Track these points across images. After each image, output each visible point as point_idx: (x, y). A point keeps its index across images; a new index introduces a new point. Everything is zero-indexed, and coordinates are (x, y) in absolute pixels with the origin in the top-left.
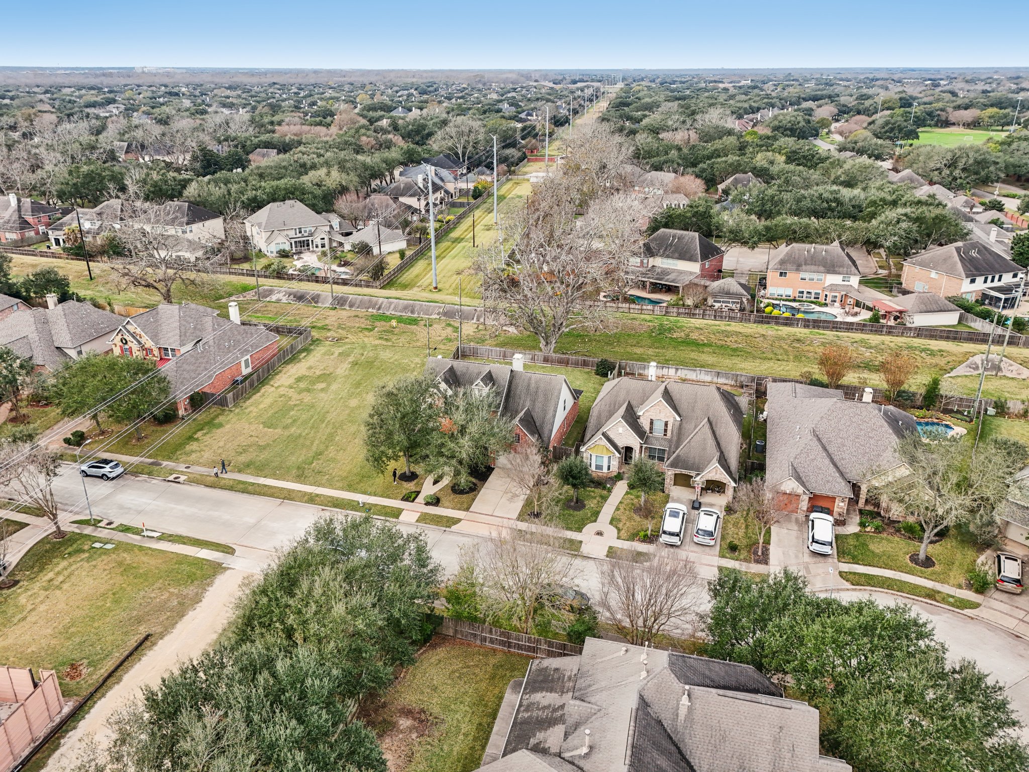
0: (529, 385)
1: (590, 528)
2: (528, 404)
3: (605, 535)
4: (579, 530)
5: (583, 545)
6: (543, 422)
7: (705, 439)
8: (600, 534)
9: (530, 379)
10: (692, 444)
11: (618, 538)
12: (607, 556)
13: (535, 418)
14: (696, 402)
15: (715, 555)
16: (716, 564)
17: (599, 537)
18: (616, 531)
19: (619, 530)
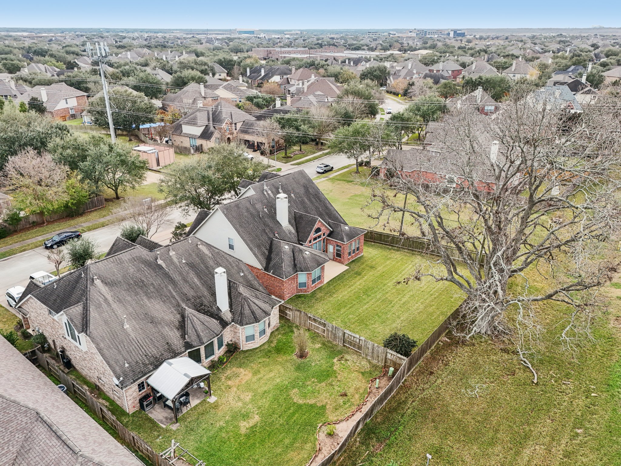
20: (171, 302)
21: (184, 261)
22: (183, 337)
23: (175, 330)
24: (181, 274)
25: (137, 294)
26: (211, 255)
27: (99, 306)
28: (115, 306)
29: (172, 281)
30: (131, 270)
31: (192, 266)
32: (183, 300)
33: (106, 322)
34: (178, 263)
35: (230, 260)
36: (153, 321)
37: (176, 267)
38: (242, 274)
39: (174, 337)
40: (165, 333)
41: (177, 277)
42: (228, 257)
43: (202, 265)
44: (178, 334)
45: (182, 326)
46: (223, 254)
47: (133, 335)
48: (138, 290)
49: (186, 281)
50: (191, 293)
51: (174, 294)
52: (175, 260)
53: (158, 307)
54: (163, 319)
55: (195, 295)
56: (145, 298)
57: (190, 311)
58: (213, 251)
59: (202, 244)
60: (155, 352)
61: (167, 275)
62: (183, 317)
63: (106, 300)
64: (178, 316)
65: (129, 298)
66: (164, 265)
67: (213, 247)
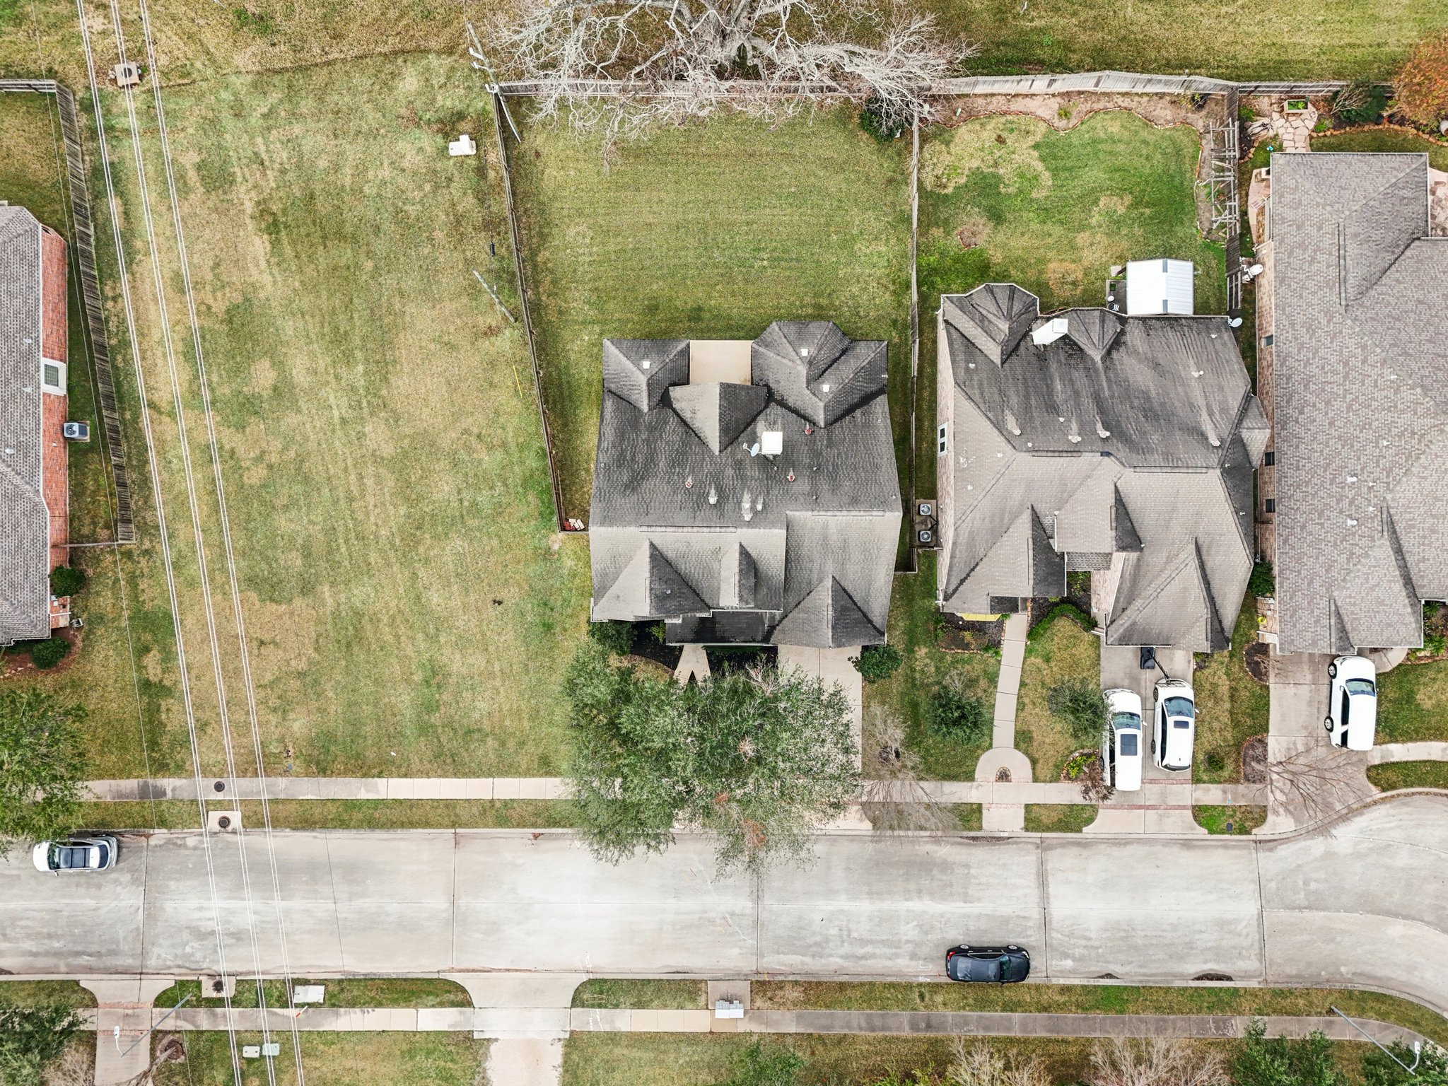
0: (825, 538)
1: (986, 765)
2: (830, 569)
3: (1013, 776)
5: (985, 812)
6: (868, 594)
7: (1185, 589)
8: (1004, 776)
9: (825, 526)
10: (1161, 600)
11: (1036, 780)
12: (1027, 829)
13: (850, 589)
14: (1174, 509)
15: (1185, 782)
16: (1189, 803)
17: (1003, 785)
18: (1028, 762)
19: (1034, 762)
20: (1117, 375)
21: (1062, 420)
22: (1122, 333)
23: (1129, 344)
24: (1078, 405)
25: (1163, 405)
26: (1007, 412)
27: (1224, 410)
28: (1201, 402)
29: (1098, 401)
30: (1156, 438)
31: (1052, 408)
32: (1096, 370)
33: (1221, 389)
34: (1074, 421)
35: (977, 391)
36: (1156, 365)
37: (1080, 416)
38: (972, 366)
39: (1135, 336)
40: (1146, 346)
41: (1088, 403)
42: (977, 398)
43: (1033, 402)
44: (1128, 338)
45: (1117, 343)
46: (982, 406)
47: (1191, 362)
48: (1157, 407)
49: (1077, 393)
50: (1079, 375)
51: (1105, 384)
52: (1074, 426)
53: (1140, 379)
54: (1140, 361)
55: (1073, 371)
56: (1153, 393)
57: (1096, 355)
58: (996, 416)
59: (1010, 433)
60: (1170, 334)
61: (1102, 411)
62: (1109, 353)
63: (1211, 414)
64: (1115, 355)
65: (1177, 404)
66: (1099, 425)
67: (992, 422)
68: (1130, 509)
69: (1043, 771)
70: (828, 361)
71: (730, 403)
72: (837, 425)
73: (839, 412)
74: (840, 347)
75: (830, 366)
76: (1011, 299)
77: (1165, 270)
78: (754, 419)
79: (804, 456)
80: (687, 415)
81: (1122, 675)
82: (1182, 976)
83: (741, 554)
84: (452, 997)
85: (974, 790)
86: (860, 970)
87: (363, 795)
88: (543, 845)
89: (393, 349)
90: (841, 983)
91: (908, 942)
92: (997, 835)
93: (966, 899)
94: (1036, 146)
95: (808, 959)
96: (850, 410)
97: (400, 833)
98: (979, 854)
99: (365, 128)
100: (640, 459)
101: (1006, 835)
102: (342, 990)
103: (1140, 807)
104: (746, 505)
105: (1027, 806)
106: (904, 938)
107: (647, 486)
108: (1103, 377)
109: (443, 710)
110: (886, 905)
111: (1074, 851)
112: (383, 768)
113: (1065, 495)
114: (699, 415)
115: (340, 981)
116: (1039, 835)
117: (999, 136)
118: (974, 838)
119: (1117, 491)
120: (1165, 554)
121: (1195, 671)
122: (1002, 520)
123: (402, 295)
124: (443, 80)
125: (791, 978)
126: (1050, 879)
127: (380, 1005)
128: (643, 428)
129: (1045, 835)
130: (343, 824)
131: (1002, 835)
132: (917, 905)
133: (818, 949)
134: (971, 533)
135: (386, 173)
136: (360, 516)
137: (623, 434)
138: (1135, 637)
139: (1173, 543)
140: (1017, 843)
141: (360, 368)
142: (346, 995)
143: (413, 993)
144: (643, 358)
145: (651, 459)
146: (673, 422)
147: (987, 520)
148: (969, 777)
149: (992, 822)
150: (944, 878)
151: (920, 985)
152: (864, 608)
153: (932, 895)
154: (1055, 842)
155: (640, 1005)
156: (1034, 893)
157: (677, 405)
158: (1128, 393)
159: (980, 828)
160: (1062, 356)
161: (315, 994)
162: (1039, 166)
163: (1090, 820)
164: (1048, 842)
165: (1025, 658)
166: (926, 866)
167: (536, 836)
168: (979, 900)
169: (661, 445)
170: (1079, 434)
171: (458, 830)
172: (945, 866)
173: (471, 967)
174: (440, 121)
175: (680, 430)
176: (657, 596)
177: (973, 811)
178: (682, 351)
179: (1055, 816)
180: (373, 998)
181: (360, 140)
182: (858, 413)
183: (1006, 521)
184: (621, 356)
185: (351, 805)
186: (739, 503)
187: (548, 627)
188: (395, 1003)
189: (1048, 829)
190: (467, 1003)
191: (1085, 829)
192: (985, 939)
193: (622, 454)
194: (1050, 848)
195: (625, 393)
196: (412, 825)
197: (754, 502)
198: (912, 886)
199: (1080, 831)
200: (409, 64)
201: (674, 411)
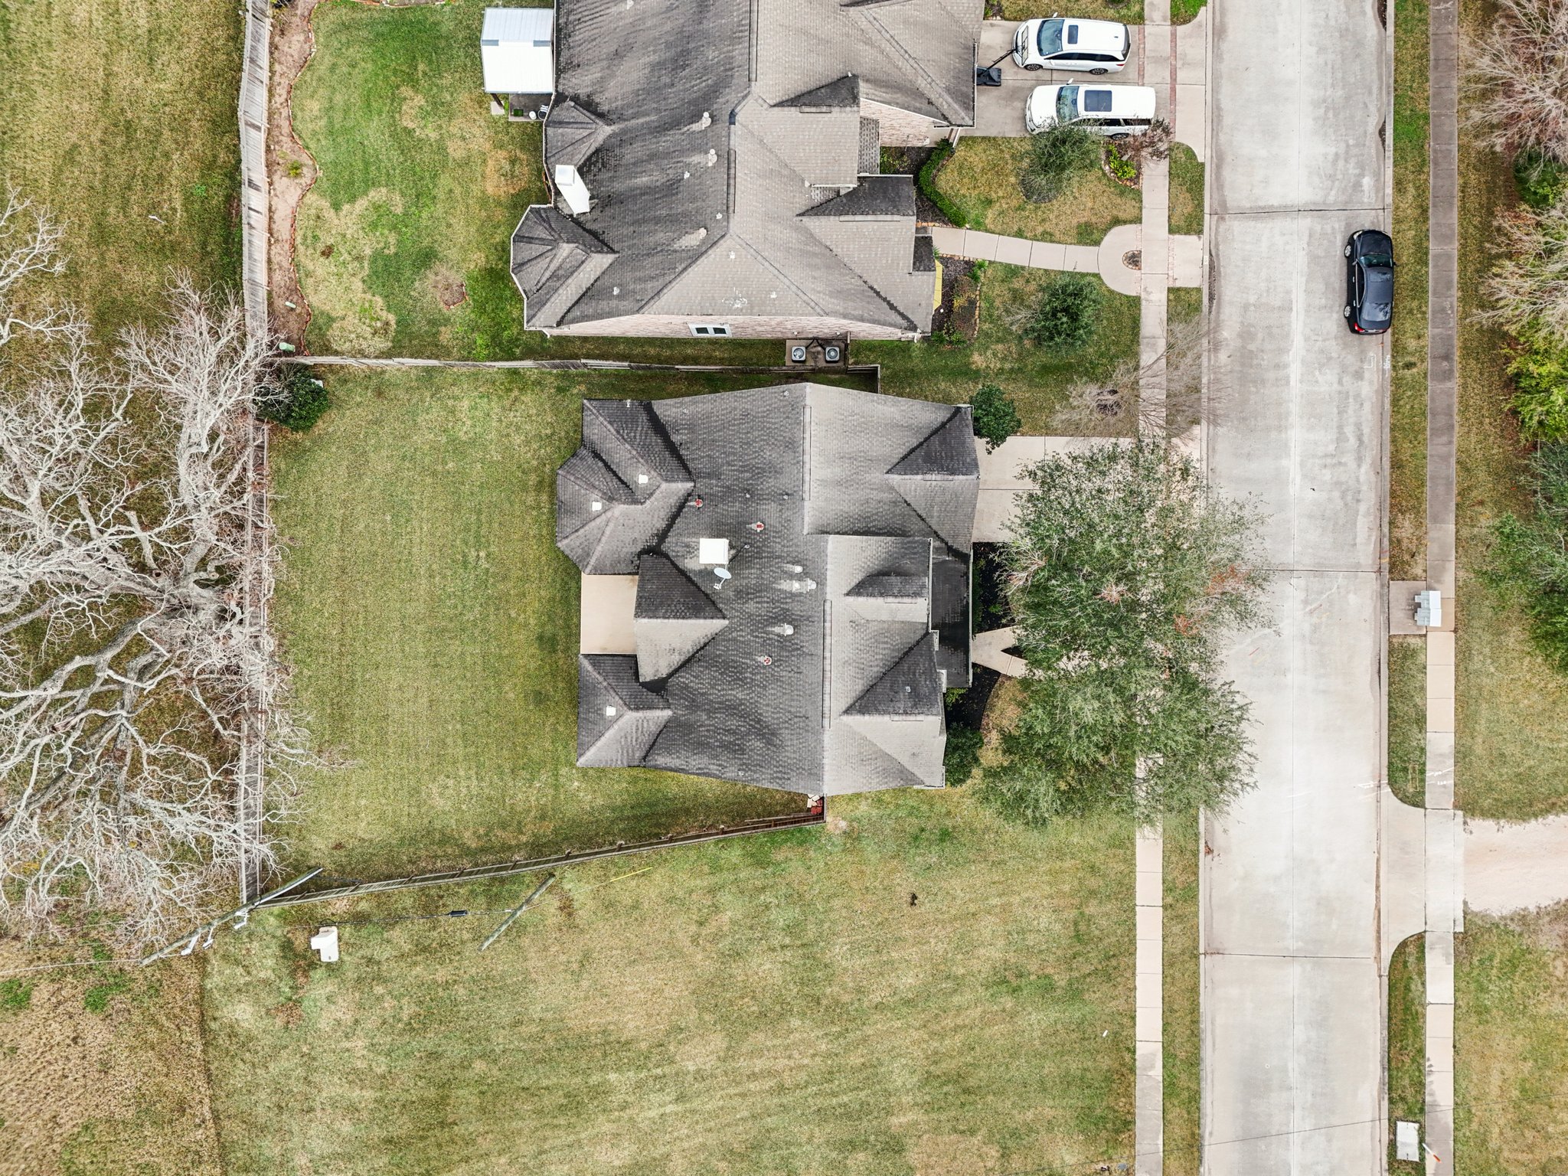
0: (839, 483)
1: (1120, 281)
2: (877, 476)
3: (1133, 248)
4: (1134, 303)
5: (1178, 284)
6: (909, 427)
8: (1134, 260)
9: (824, 483)
10: (919, 54)
11: (1138, 220)
12: (1200, 232)
13: (902, 451)
14: (804, 32)
15: (1142, 33)
16: (1167, 29)
17: (1144, 260)
18: (1117, 230)
19: (1117, 222)
20: (629, 106)
21: (687, 175)
22: (575, 99)
23: (590, 89)
24: (667, 155)
25: (668, 45)
26: (676, 246)
29: (662, 129)
30: (711, 53)
31: (672, 188)
32: (624, 132)
34: (688, 160)
35: (649, 285)
36: (617, 55)
37: (683, 152)
38: (616, 291)
39: (580, 83)
40: (593, 69)
41: (665, 142)
42: (658, 284)
43: (664, 212)
44: (583, 92)
45: (588, 105)
46: (668, 279)
47: (614, 10)
48: (671, 54)
49: (653, 157)
50: (631, 153)
51: (641, 120)
52: (696, 159)
53: (634, 76)
54: (613, 76)
55: (624, 162)
56: (654, 58)
57: (604, 131)
58: (681, 260)
59: (703, 242)
60: (577, 37)
61: (675, 123)
62: (601, 116)
64: (604, 108)
65: (668, 27)
66: (695, 127)
67: (689, 265)
68: (804, 89)
69: (1127, 209)
70: (609, 476)
71: (661, 604)
72: (690, 465)
73: (674, 463)
74: (590, 460)
75: (615, 474)
76: (530, 240)
77: (495, 43)
78: (683, 573)
79: (732, 509)
80: (677, 659)
81: (1008, 110)
82: (1382, 42)
83: (859, 594)
84: (1411, 960)
85: (1153, 297)
86: (1375, 442)
87: (1157, 1072)
88: (1219, 841)
89: (588, 1035)
90: (1392, 467)
91: (1340, 382)
92: (1207, 269)
93: (1287, 308)
94: (336, 206)
95: (1363, 508)
96: (673, 449)
97: (1205, 1024)
98: (1229, 291)
99: (300, 1072)
100: (733, 723)
101: (1207, 258)
102: (1403, 1099)
103: (1173, 90)
104: (796, 586)
105: (1171, 231)
106: (1336, 386)
107: (768, 715)
108: (634, 122)
109: (1050, 971)
110: (1294, 408)
111: (1227, 173)
112: (1123, 1046)
113: (785, 172)
114: (677, 644)
115: (1391, 1101)
116: (1207, 217)
117: (323, 253)
118: (1211, 298)
119: (781, 104)
120: (861, 46)
121: (1003, 18)
122: (815, 255)
123: (518, 1023)
124: (240, 970)
125: (1386, 530)
126: (1261, 204)
127: (1421, 1051)
128: (693, 718)
129: (1207, 210)
130: (1194, 1099)
131: (1206, 263)
132: (1295, 371)
133: (1350, 495)
134: (831, 294)
135: (359, 1044)
136: (802, 1077)
137: (700, 744)
138: (964, 89)
139: (848, 35)
140: (1217, 245)
141: (613, 1077)
142: (1409, 1093)
143: (1407, 1009)
144: (602, 716)
145: (732, 709)
146: (684, 678)
147: (816, 274)
148: (1134, 302)
149: (1190, 276)
150: (1260, 336)
151: (1394, 367)
152: (926, 432)
153: (1282, 351)
154: (1215, 196)
155: (1421, 721)
156: (1280, 224)
157: (664, 672)
158: (651, 91)
159: (1199, 290)
160: (605, 175)
161: (1407, 1132)
162: (361, 204)
163: (1190, 153)
164: (1215, 206)
165: (987, 231)
166: (1246, 357)
167: (1209, 851)
168: (1288, 292)
169: (714, 695)
170: (707, 152)
171: (1202, 950)
172: (1246, 334)
173: (1374, 934)
174: (293, 974)
175: (696, 669)
176: (915, 705)
177: (1178, 299)
178: (594, 665)
179: (1184, 196)
180: (1413, 1060)
181: (316, 1078)
182: (676, 438)
183: (817, 249)
184: (599, 744)
185: (1170, 1088)
186: (793, 596)
187: (945, 835)
188: (1419, 1032)
189: (1200, 206)
190: (1420, 940)
191: (1200, 159)
192: (1337, 286)
193: (725, 746)
194: (1223, 204)
195: (647, 739)
196: (1194, 1009)
197: (792, 576)
198: (1271, 375)
199: (1203, 164)
200: (217, 1014)
201: (671, 675)
